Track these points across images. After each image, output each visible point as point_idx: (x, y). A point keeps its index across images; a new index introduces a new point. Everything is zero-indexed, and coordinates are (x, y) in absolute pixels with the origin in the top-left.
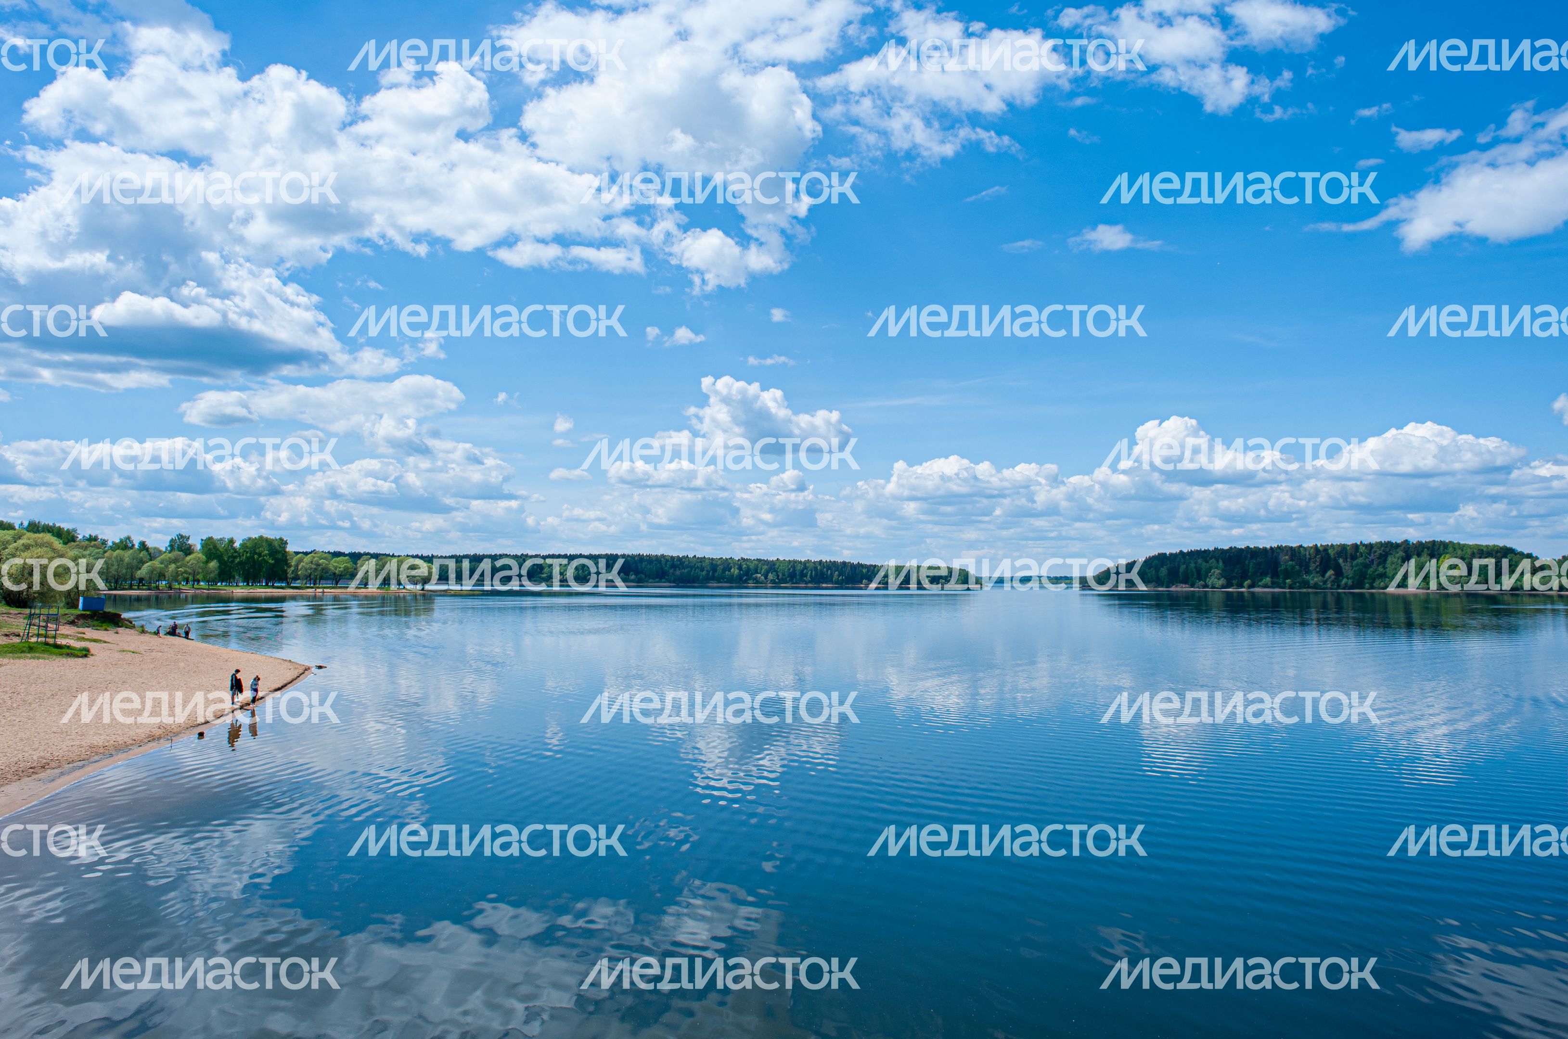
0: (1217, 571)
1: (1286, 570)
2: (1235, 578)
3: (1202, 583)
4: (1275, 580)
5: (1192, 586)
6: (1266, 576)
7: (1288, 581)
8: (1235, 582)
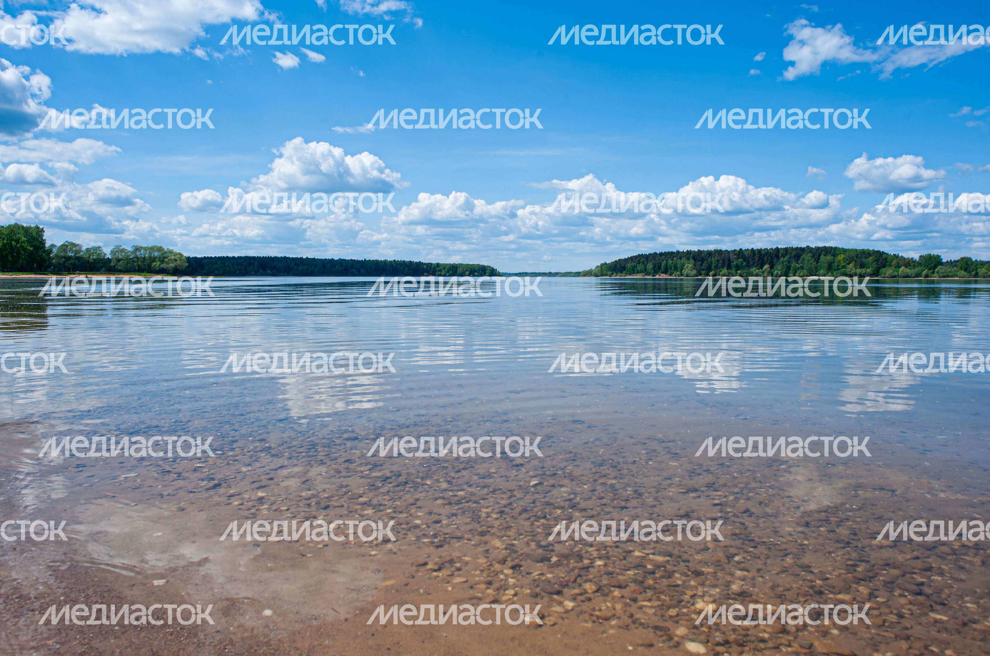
0: (690, 266)
1: (737, 265)
2: (703, 270)
3: (678, 273)
4: (729, 271)
5: (671, 275)
6: (723, 267)
7: (739, 272)
8: (703, 272)
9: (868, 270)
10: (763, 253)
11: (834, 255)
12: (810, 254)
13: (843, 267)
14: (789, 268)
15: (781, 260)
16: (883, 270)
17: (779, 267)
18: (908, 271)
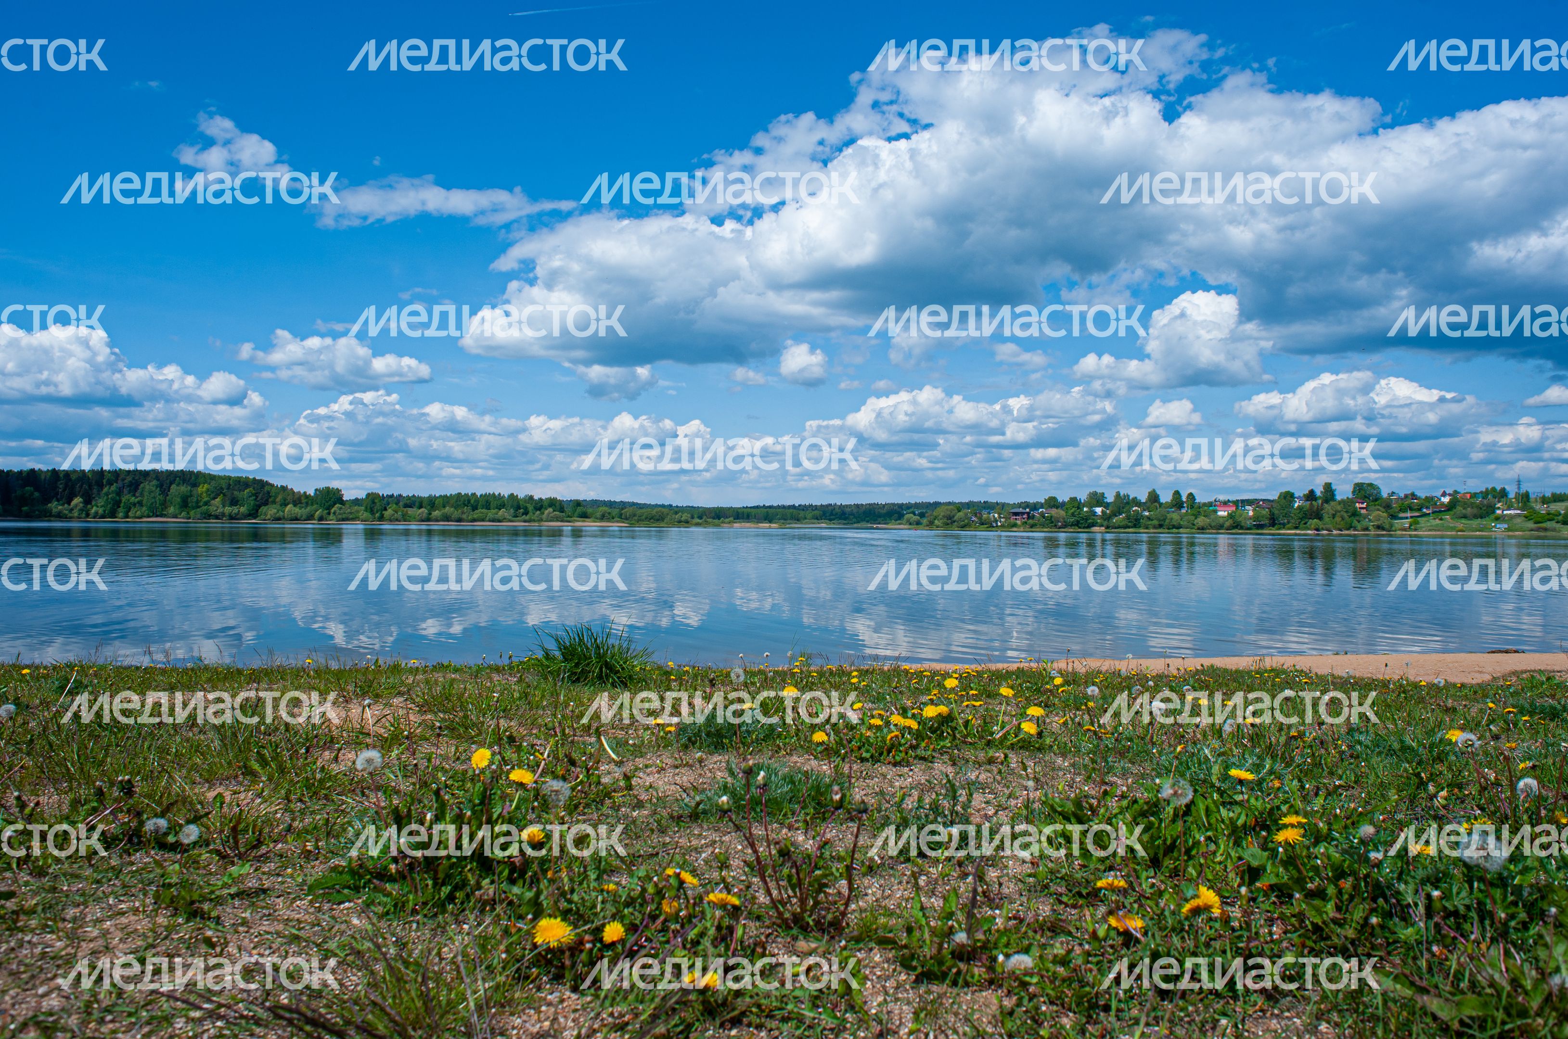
9: (242, 509)
10: (74, 477)
11: (195, 485)
12: (155, 482)
13: (206, 503)
14: (117, 504)
15: (106, 490)
16: (263, 509)
17: (101, 502)
18: (297, 511)
